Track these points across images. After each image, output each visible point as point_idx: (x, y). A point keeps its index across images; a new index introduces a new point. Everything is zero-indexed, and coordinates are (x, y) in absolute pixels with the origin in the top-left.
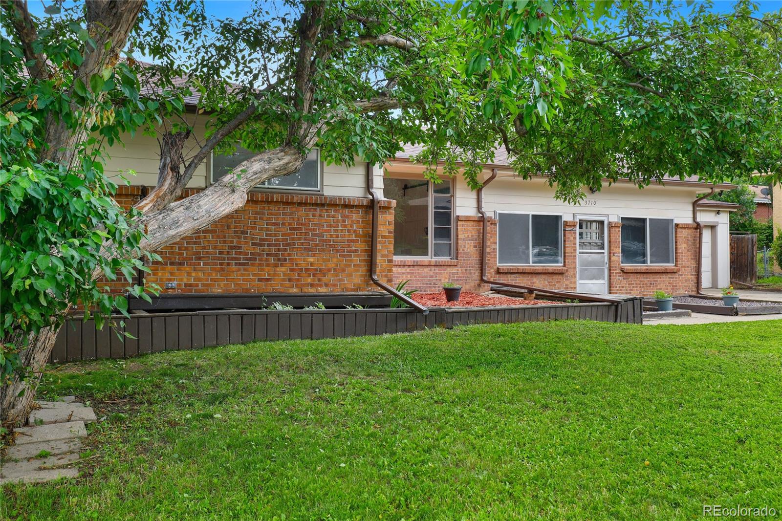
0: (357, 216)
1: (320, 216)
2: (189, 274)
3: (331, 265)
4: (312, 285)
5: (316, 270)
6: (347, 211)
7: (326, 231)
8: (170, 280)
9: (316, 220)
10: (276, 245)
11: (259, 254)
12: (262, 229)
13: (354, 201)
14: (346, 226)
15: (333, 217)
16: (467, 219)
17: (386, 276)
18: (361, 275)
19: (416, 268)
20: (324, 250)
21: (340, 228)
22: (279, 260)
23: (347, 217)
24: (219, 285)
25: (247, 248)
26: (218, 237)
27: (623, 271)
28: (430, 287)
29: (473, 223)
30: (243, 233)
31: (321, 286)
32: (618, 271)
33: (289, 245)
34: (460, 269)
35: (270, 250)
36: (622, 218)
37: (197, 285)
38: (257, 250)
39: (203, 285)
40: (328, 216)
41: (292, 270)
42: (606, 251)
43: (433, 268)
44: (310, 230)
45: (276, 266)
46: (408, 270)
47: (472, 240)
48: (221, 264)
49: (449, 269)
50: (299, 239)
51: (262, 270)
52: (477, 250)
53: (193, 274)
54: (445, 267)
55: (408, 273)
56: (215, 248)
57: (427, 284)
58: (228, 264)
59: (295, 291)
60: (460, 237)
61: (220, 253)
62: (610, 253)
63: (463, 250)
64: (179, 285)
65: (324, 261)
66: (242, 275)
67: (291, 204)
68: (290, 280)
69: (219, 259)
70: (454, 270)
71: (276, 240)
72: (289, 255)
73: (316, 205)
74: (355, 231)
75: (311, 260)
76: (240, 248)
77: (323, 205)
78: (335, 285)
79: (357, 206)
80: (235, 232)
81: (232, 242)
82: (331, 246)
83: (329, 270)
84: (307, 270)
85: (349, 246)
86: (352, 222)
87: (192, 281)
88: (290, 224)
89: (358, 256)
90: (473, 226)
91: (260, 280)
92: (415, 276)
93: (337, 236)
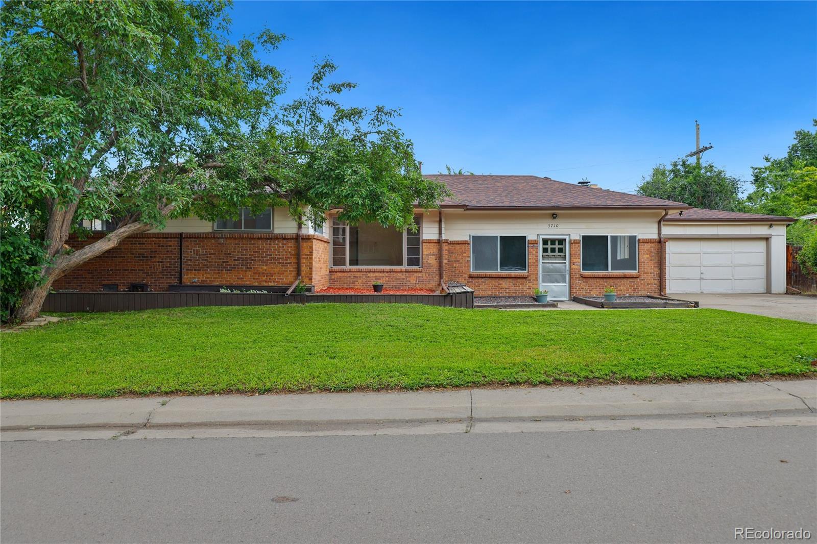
0: (291, 244)
1: (270, 244)
2: (203, 275)
3: (276, 270)
4: (266, 282)
5: (268, 273)
6: (285, 242)
7: (273, 252)
8: (194, 278)
9: (268, 247)
10: (246, 260)
11: (237, 265)
12: (238, 252)
13: (288, 235)
14: (284, 250)
15: (277, 245)
16: (429, 242)
17: (308, 277)
18: (293, 276)
19: (392, 273)
20: (272, 263)
21: (281, 250)
22: (248, 268)
23: (285, 244)
24: (217, 281)
25: (231, 262)
26: (217, 256)
27: (583, 277)
28: (402, 286)
29: (434, 244)
30: (229, 254)
31: (271, 282)
32: (578, 276)
33: (253, 260)
34: (424, 274)
35: (243, 263)
36: (583, 237)
37: (207, 281)
38: (237, 263)
39: (210, 281)
40: (274, 244)
41: (255, 273)
42: (567, 261)
43: (404, 273)
44: (264, 252)
45: (246, 271)
46: (387, 275)
47: (434, 255)
48: (218, 270)
49: (416, 274)
50: (259, 257)
51: (239, 273)
52: (437, 262)
53: (205, 275)
54: (413, 273)
55: (387, 277)
56: (215, 262)
58: (222, 270)
59: (256, 284)
60: (424, 253)
61: (218, 265)
62: (570, 263)
63: (427, 262)
64: (198, 281)
65: (272, 268)
66: (229, 276)
67: (253, 238)
68: (254, 279)
69: (217, 268)
70: (420, 275)
71: (246, 258)
72: (253, 265)
73: (268, 239)
74: (290, 252)
75: (265, 268)
76: (228, 262)
77: (271, 239)
78: (277, 282)
79: (290, 238)
80: (225, 254)
81: (224, 259)
82: (276, 260)
83: (275, 274)
84: (263, 273)
85: (286, 260)
86: (288, 247)
87: (204, 279)
88: (254, 249)
89: (291, 266)
90: (434, 246)
91: (238, 278)
92: (392, 279)
93: (280, 255)
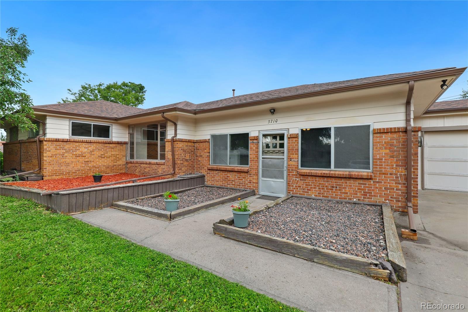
16: (168, 141)
27: (300, 174)
32: (296, 173)
42: (285, 156)
43: (158, 165)
54: (162, 165)
57: (154, 173)
60: (166, 150)
62: (288, 159)
63: (167, 157)
70: (164, 167)
